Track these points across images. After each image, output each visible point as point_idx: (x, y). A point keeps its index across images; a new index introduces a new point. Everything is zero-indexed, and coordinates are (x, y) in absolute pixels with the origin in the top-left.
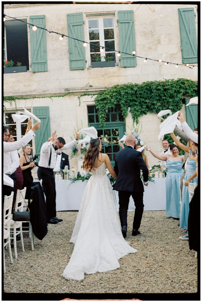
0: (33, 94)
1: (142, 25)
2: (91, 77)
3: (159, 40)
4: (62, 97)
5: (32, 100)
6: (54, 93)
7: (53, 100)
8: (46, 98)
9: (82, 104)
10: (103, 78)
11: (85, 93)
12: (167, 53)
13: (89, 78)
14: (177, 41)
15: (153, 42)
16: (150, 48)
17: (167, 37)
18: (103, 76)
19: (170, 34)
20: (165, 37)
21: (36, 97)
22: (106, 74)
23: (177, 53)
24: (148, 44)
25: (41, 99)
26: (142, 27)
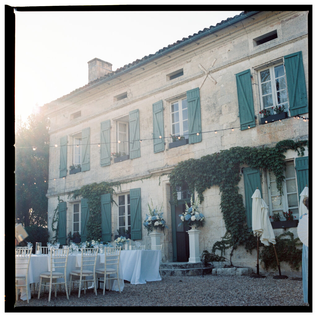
0: (130, 178)
1: (207, 99)
2: (169, 158)
3: (221, 111)
4: (149, 179)
5: (130, 183)
6: (143, 175)
7: (143, 182)
8: (139, 181)
9: (161, 184)
10: (177, 157)
11: (163, 173)
12: (227, 123)
13: (167, 159)
14: (236, 108)
15: (215, 114)
16: (213, 121)
17: (227, 106)
18: (177, 155)
19: (229, 103)
20: (226, 106)
21: (132, 181)
22: (179, 153)
23: (236, 120)
24: (211, 117)
25: (136, 182)
26: (207, 102)
